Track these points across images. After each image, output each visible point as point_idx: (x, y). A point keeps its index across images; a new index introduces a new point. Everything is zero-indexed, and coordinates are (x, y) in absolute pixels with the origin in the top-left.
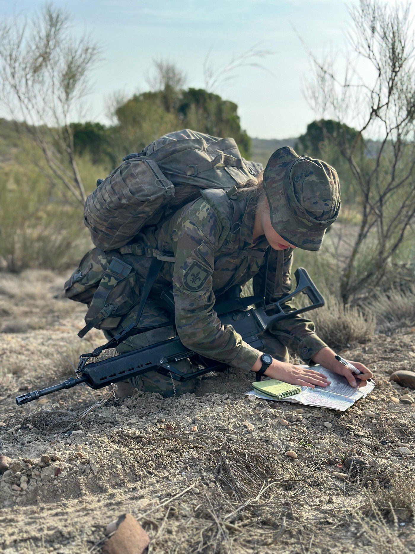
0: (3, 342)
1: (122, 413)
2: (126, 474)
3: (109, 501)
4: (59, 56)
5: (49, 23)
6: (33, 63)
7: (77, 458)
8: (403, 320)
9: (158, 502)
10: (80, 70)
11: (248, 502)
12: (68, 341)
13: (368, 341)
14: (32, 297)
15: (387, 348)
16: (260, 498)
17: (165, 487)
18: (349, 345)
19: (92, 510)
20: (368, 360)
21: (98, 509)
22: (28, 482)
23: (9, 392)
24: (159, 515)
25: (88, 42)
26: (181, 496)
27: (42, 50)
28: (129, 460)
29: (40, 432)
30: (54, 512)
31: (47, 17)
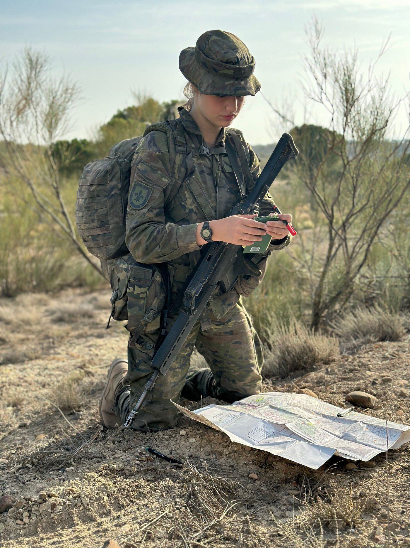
0: (2, 375)
1: (108, 448)
2: (111, 505)
3: (97, 529)
4: (41, 98)
5: (29, 66)
6: (16, 106)
7: (70, 493)
8: (368, 337)
9: (138, 527)
10: (61, 108)
11: (213, 522)
12: (63, 370)
13: (332, 361)
14: (27, 322)
15: (347, 368)
16: (224, 517)
17: (144, 514)
18: (315, 367)
19: (83, 538)
20: (330, 381)
21: (88, 536)
22: (29, 517)
23: (10, 428)
24: (138, 539)
25: (67, 83)
26: (157, 521)
27: (25, 92)
28: (114, 492)
29: (39, 470)
30: (51, 541)
31: (27, 61)
